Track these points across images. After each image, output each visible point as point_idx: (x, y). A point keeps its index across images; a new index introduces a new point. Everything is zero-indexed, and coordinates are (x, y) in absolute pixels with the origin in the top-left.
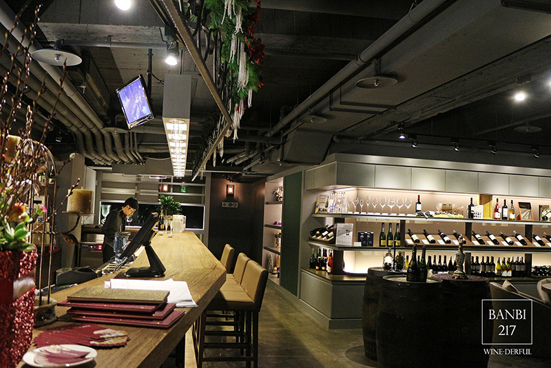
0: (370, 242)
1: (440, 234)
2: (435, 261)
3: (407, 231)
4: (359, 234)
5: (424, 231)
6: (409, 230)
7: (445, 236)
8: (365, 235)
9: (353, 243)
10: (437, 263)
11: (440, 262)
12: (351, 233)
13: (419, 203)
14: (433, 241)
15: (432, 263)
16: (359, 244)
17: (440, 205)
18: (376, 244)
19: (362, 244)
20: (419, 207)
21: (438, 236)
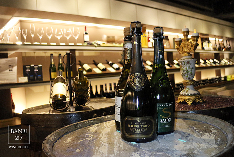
0: (39, 76)
1: (108, 63)
2: (106, 89)
3: (77, 62)
4: (25, 68)
5: (94, 61)
6: (79, 61)
7: (112, 64)
8: (32, 69)
9: (18, 79)
10: (108, 91)
11: (111, 89)
12: (15, 69)
13: (86, 33)
14: (105, 70)
15: (105, 91)
16: (25, 79)
17: (105, 37)
18: (46, 78)
19: (29, 79)
20: (87, 38)
21: (107, 65)
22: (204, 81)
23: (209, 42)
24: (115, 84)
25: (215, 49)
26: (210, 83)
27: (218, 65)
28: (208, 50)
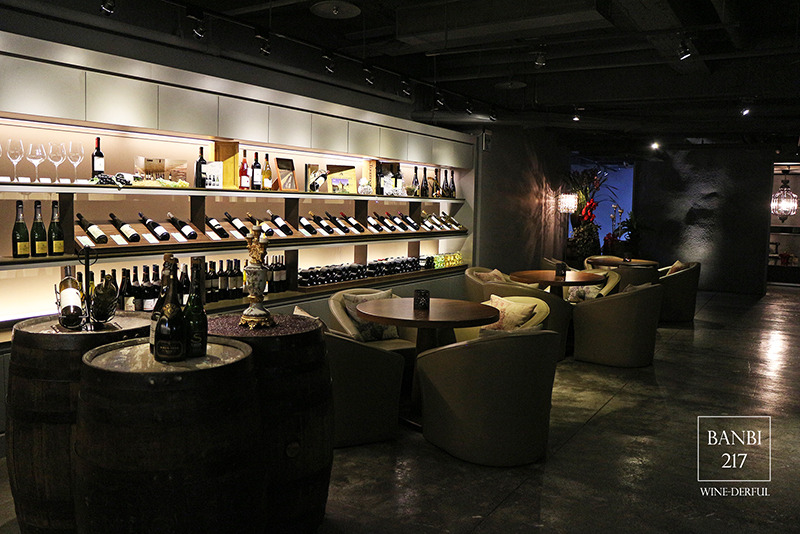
1: (143, 221)
2: (136, 278)
5: (112, 215)
6: (79, 216)
7: (155, 225)
13: (99, 154)
14: (135, 238)
15: (131, 283)
17: (141, 163)
20: (100, 164)
21: (142, 226)
22: (372, 266)
23: (397, 176)
24: (156, 268)
25: (410, 192)
26: (387, 273)
27: (412, 230)
28: (392, 196)
